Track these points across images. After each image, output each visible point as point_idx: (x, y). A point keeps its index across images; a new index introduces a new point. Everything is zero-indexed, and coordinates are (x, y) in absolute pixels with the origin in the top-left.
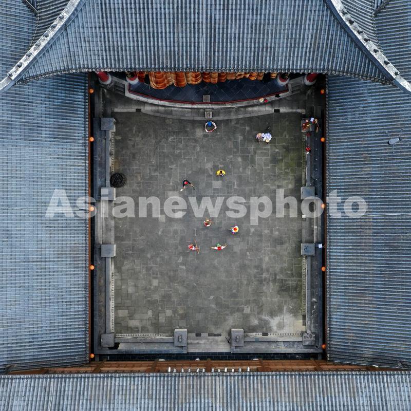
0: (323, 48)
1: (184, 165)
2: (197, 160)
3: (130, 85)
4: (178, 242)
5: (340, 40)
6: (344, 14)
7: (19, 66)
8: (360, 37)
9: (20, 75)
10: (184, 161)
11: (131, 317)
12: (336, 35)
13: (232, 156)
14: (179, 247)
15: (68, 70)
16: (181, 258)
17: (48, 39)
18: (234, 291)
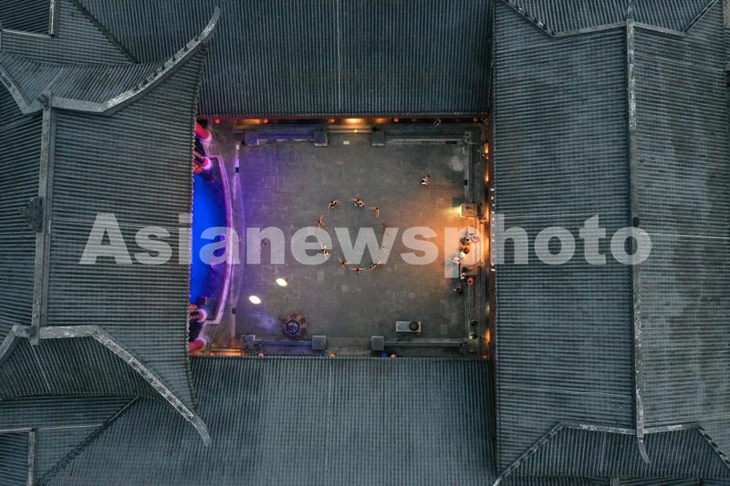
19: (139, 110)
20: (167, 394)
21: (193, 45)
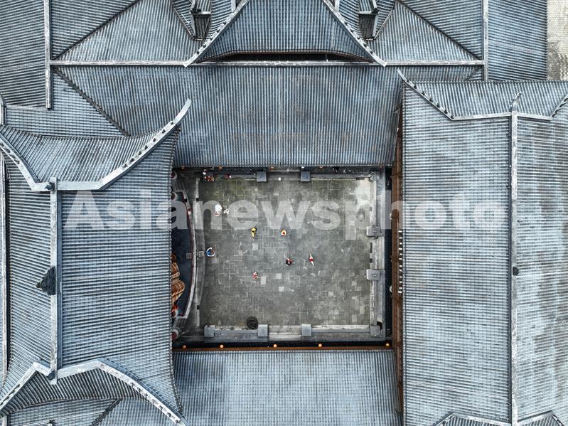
0: (152, 179)
1: (240, 272)
2: (236, 263)
3: (179, 315)
4: (299, 277)
5: (146, 167)
6: (126, 166)
7: (170, 415)
8: (144, 153)
9: (176, 414)
10: (237, 273)
11: (358, 312)
12: (142, 170)
13: (233, 236)
14: (303, 276)
15: (171, 375)
16: (312, 274)
17: (148, 393)
18: (338, 233)
19: (127, 182)
20: (159, 404)
21: (169, 127)
